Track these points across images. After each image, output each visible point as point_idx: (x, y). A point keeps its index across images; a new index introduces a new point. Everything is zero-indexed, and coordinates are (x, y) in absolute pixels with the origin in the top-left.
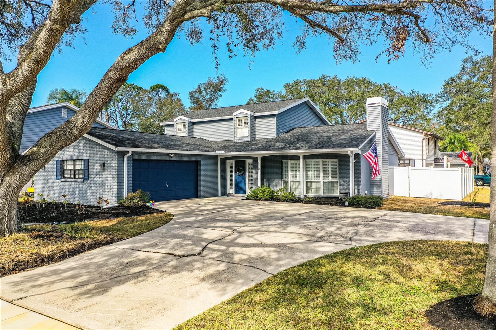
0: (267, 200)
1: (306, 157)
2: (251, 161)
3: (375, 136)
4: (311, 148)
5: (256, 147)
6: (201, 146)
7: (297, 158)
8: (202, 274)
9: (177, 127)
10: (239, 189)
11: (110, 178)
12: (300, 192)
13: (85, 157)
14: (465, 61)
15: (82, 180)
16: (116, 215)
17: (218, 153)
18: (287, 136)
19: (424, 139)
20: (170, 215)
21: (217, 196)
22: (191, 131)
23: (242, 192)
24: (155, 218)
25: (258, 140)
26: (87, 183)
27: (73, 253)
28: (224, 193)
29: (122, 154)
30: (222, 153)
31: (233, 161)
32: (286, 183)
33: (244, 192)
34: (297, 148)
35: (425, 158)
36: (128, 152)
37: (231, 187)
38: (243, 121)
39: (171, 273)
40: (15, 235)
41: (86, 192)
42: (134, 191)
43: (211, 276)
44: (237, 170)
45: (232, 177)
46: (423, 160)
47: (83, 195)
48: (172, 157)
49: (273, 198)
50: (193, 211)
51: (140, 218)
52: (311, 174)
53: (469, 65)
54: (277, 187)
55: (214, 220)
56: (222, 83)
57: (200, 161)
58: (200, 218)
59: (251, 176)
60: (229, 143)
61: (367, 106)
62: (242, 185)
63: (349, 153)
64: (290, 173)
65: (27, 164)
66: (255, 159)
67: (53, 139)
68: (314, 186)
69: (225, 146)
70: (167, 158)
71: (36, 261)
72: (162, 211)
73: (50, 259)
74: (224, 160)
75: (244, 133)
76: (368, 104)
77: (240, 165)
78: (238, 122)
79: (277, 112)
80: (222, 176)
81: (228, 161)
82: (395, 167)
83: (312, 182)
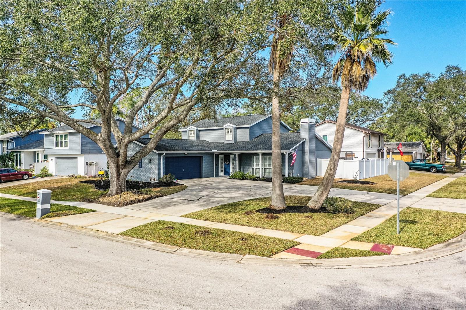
0: (240, 179)
1: (263, 154)
2: (233, 156)
3: (305, 141)
4: (265, 149)
5: (236, 147)
6: (203, 146)
7: (258, 155)
8: (198, 205)
9: (189, 133)
10: (227, 173)
11: (153, 167)
12: (260, 175)
14: (400, 77)
15: (138, 168)
16: (159, 186)
17: (213, 151)
18: (256, 140)
19: (364, 136)
20: (186, 186)
21: (213, 176)
22: (198, 136)
23: (227, 174)
24: (179, 187)
25: (239, 142)
26: (141, 169)
28: (218, 175)
29: (160, 155)
30: (216, 151)
31: (223, 156)
32: (253, 169)
33: (229, 175)
34: (258, 149)
35: (365, 150)
36: (163, 153)
37: (222, 171)
38: (230, 131)
39: (186, 204)
40: (126, 192)
41: (140, 174)
42: (167, 174)
43: (201, 205)
44: (225, 161)
45: (222, 165)
46: (363, 151)
47: (139, 176)
48: (186, 155)
49: (243, 178)
50: (197, 184)
51: (171, 187)
52: (267, 164)
53: (402, 81)
54: (248, 172)
55: (207, 188)
57: (203, 156)
58: (200, 187)
59: (233, 165)
60: (221, 144)
61: (301, 123)
62: (227, 170)
63: (285, 153)
64: (255, 164)
65: (131, 164)
66: (235, 155)
67: (140, 154)
68: (268, 171)
69: (218, 146)
70: (184, 156)
72: (182, 185)
74: (217, 155)
75: (230, 138)
76: (302, 123)
77: (227, 158)
78: (226, 131)
79: (249, 126)
80: (216, 165)
81: (220, 156)
82: (322, 159)
83: (267, 169)
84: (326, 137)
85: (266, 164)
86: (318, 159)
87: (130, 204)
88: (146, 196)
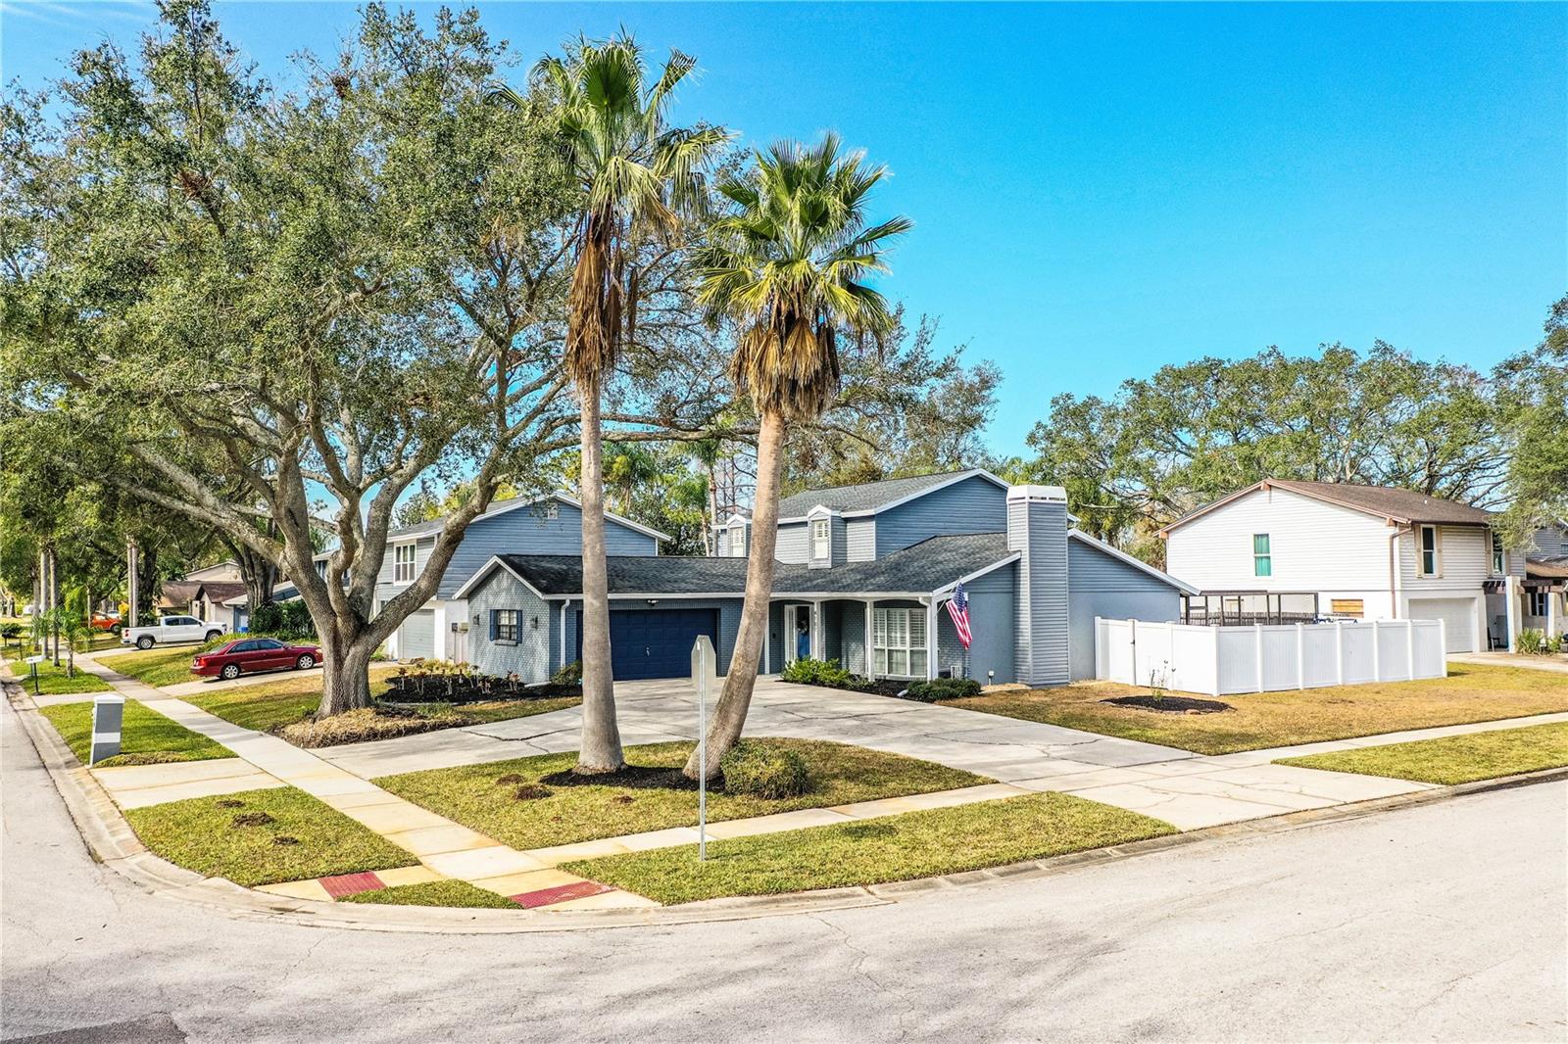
3: (1016, 561)
5: (822, 581)
11: (540, 642)
12: (868, 671)
13: (518, 608)
19: (1394, 537)
25: (848, 564)
26: (519, 647)
27: (410, 731)
28: (780, 668)
29: (557, 605)
31: (793, 608)
35: (1398, 586)
36: (564, 602)
38: (822, 529)
41: (518, 662)
44: (800, 625)
46: (1393, 592)
48: (653, 605)
56: (986, 383)
57: (719, 610)
60: (802, 571)
63: (924, 601)
70: (646, 607)
71: (368, 736)
73: (385, 735)
74: (779, 605)
75: (821, 551)
78: (814, 530)
79: (871, 512)
80: (773, 636)
81: (787, 608)
82: (1111, 622)
83: (897, 651)
84: (1265, 539)
85: (893, 635)
86: (1098, 619)
87: (341, 742)
88: (406, 722)
